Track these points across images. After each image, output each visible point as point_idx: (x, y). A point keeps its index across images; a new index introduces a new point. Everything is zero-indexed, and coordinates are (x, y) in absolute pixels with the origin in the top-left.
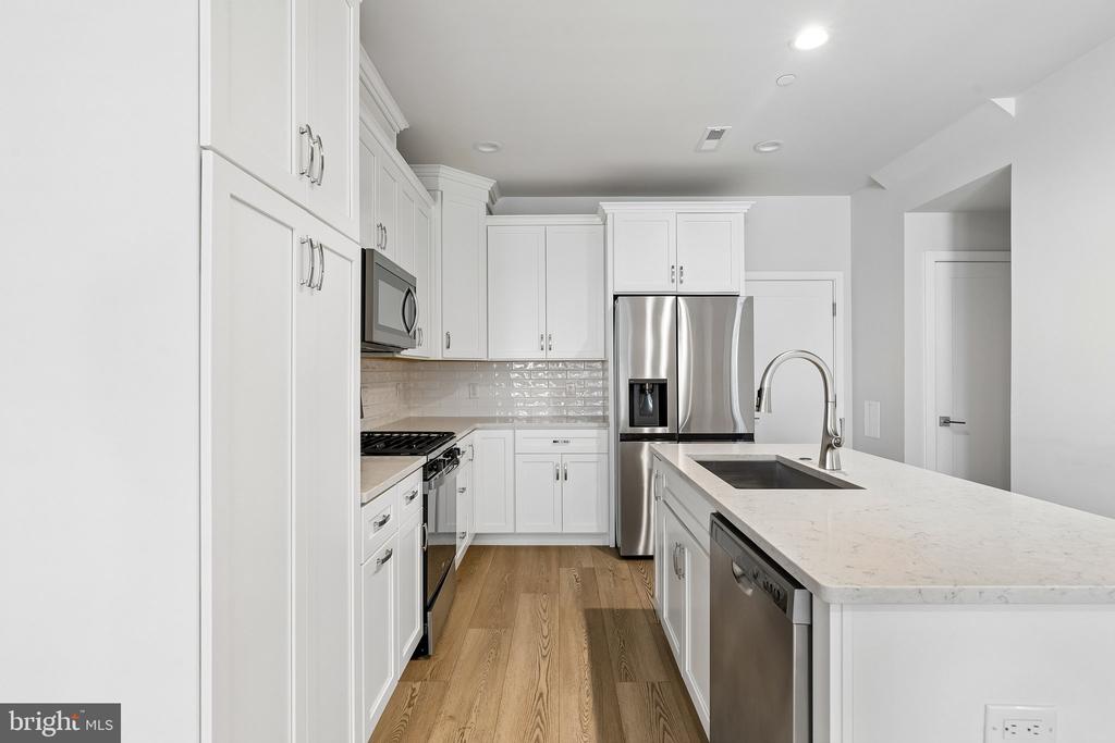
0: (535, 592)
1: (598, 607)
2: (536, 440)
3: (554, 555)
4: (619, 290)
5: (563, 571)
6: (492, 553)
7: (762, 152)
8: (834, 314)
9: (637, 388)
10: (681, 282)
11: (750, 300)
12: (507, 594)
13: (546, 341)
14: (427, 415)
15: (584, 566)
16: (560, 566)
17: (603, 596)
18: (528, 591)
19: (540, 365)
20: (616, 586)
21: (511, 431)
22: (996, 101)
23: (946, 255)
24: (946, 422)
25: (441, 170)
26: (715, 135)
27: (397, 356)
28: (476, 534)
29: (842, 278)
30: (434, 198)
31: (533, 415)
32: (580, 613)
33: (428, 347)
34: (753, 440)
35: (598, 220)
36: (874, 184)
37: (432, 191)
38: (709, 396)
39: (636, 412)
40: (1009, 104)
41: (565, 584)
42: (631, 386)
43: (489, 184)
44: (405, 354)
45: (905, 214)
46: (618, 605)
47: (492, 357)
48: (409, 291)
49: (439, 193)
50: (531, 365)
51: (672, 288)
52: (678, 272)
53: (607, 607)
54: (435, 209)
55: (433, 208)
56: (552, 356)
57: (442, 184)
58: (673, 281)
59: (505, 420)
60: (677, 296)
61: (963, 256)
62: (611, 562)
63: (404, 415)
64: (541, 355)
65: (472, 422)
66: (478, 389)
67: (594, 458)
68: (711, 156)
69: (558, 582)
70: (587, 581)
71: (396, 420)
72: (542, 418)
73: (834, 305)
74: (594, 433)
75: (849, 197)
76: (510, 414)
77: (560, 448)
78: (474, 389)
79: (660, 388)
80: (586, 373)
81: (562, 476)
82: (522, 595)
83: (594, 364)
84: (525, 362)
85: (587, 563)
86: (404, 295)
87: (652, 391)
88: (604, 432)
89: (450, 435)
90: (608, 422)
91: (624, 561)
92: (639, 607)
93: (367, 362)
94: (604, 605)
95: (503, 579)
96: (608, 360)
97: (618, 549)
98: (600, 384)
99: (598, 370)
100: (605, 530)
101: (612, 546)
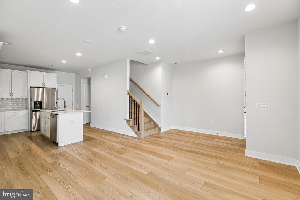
4: (31, 86)
9: (36, 103)
11: (57, 90)
19: (8, 99)
23: (87, 85)
24: (87, 106)
29: (74, 86)
35: (25, 72)
36: (78, 74)
38: (50, 104)
39: (35, 107)
40: (90, 70)
42: (34, 103)
45: (82, 79)
50: (6, 99)
51: (43, 86)
52: (44, 83)
56: (13, 97)
60: (44, 88)
62: (30, 132)
64: (10, 97)
67: (25, 115)
73: (73, 90)
74: (25, 111)
79: (40, 103)
80: (22, 100)
81: (17, 119)
87: (38, 103)
88: (27, 111)
90: (28, 109)
96: (28, 98)
97: (31, 131)
98: (25, 102)
99: (25, 100)
100: (28, 128)
101: (29, 130)
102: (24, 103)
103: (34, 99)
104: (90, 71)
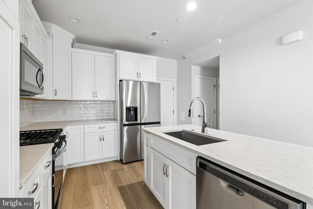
0: (97, 184)
1: (123, 185)
2: (93, 128)
3: (100, 166)
4: (121, 79)
5: (105, 173)
6: (75, 170)
7: (163, 43)
8: (173, 90)
9: (128, 110)
10: (140, 78)
12: (85, 188)
13: (95, 94)
14: (43, 121)
15: (112, 169)
16: (103, 171)
17: (122, 181)
18: (94, 185)
19: (91, 102)
20: (125, 175)
21: (83, 126)
22: (217, 39)
23: (199, 77)
24: (199, 116)
25: (52, 25)
26: (154, 34)
27: (33, 97)
28: (68, 165)
29: (175, 80)
30: (49, 36)
31: (89, 119)
32: (117, 190)
33: (47, 94)
34: (160, 123)
35: (113, 56)
36: (184, 58)
37: (49, 33)
39: (128, 117)
40: (219, 41)
41: (107, 178)
42: (126, 109)
43: (73, 36)
44: (36, 97)
45: (192, 66)
46: (129, 183)
47: (74, 99)
48: (40, 69)
49: (51, 35)
50: (88, 102)
51: (137, 79)
52: (139, 74)
53: (125, 184)
54: (49, 41)
55: (48, 40)
56: (97, 99)
57: (52, 31)
58: (137, 77)
59: (79, 121)
60: (140, 82)
61: (202, 77)
62: (119, 166)
63: (33, 121)
64: (93, 99)
65: (66, 123)
66: (66, 110)
67: (113, 132)
68: (150, 41)
69: (105, 178)
70: (115, 176)
71: (29, 124)
72: (93, 120)
73: (173, 87)
74: (113, 124)
75: (176, 61)
76: (80, 119)
77: (100, 130)
78: (65, 110)
79: (135, 109)
80: (108, 105)
81: (102, 139)
82: (92, 187)
83: (110, 102)
84: (86, 101)
85: (113, 168)
86: (37, 70)
87: (133, 110)
88: (116, 124)
89: (61, 130)
90: (117, 120)
91: (125, 165)
92: (136, 182)
93: (22, 100)
94: (124, 184)
95: (82, 181)
96: (117, 101)
97: (121, 161)
98: (112, 108)
99: (111, 104)
100: (117, 155)
101: (119, 159)
102: (111, 110)
103: (126, 103)
104: (220, 43)
